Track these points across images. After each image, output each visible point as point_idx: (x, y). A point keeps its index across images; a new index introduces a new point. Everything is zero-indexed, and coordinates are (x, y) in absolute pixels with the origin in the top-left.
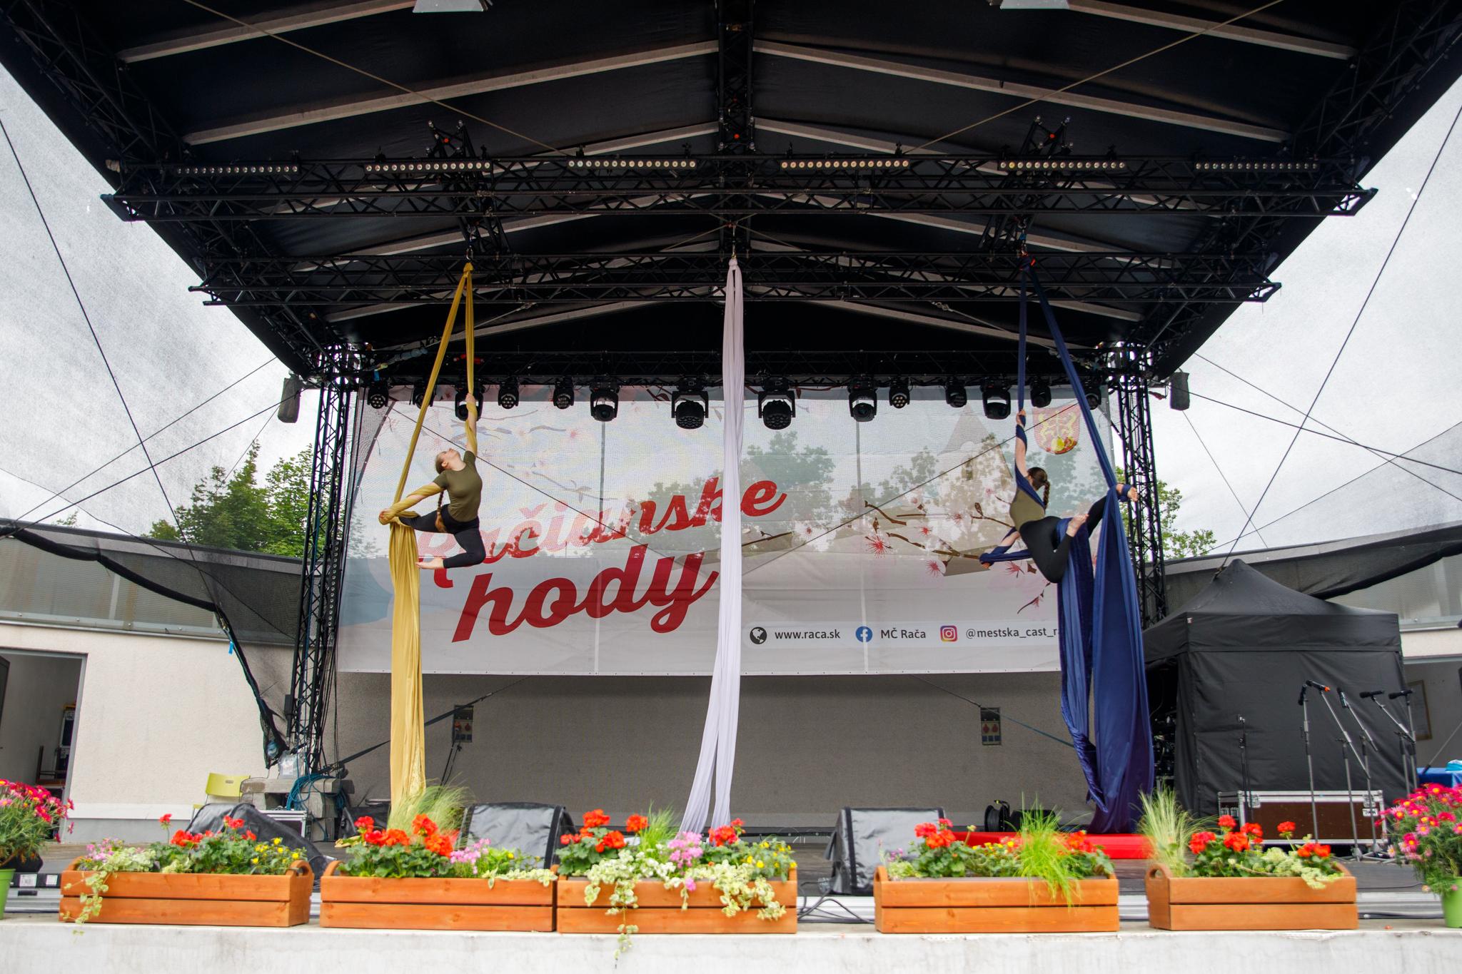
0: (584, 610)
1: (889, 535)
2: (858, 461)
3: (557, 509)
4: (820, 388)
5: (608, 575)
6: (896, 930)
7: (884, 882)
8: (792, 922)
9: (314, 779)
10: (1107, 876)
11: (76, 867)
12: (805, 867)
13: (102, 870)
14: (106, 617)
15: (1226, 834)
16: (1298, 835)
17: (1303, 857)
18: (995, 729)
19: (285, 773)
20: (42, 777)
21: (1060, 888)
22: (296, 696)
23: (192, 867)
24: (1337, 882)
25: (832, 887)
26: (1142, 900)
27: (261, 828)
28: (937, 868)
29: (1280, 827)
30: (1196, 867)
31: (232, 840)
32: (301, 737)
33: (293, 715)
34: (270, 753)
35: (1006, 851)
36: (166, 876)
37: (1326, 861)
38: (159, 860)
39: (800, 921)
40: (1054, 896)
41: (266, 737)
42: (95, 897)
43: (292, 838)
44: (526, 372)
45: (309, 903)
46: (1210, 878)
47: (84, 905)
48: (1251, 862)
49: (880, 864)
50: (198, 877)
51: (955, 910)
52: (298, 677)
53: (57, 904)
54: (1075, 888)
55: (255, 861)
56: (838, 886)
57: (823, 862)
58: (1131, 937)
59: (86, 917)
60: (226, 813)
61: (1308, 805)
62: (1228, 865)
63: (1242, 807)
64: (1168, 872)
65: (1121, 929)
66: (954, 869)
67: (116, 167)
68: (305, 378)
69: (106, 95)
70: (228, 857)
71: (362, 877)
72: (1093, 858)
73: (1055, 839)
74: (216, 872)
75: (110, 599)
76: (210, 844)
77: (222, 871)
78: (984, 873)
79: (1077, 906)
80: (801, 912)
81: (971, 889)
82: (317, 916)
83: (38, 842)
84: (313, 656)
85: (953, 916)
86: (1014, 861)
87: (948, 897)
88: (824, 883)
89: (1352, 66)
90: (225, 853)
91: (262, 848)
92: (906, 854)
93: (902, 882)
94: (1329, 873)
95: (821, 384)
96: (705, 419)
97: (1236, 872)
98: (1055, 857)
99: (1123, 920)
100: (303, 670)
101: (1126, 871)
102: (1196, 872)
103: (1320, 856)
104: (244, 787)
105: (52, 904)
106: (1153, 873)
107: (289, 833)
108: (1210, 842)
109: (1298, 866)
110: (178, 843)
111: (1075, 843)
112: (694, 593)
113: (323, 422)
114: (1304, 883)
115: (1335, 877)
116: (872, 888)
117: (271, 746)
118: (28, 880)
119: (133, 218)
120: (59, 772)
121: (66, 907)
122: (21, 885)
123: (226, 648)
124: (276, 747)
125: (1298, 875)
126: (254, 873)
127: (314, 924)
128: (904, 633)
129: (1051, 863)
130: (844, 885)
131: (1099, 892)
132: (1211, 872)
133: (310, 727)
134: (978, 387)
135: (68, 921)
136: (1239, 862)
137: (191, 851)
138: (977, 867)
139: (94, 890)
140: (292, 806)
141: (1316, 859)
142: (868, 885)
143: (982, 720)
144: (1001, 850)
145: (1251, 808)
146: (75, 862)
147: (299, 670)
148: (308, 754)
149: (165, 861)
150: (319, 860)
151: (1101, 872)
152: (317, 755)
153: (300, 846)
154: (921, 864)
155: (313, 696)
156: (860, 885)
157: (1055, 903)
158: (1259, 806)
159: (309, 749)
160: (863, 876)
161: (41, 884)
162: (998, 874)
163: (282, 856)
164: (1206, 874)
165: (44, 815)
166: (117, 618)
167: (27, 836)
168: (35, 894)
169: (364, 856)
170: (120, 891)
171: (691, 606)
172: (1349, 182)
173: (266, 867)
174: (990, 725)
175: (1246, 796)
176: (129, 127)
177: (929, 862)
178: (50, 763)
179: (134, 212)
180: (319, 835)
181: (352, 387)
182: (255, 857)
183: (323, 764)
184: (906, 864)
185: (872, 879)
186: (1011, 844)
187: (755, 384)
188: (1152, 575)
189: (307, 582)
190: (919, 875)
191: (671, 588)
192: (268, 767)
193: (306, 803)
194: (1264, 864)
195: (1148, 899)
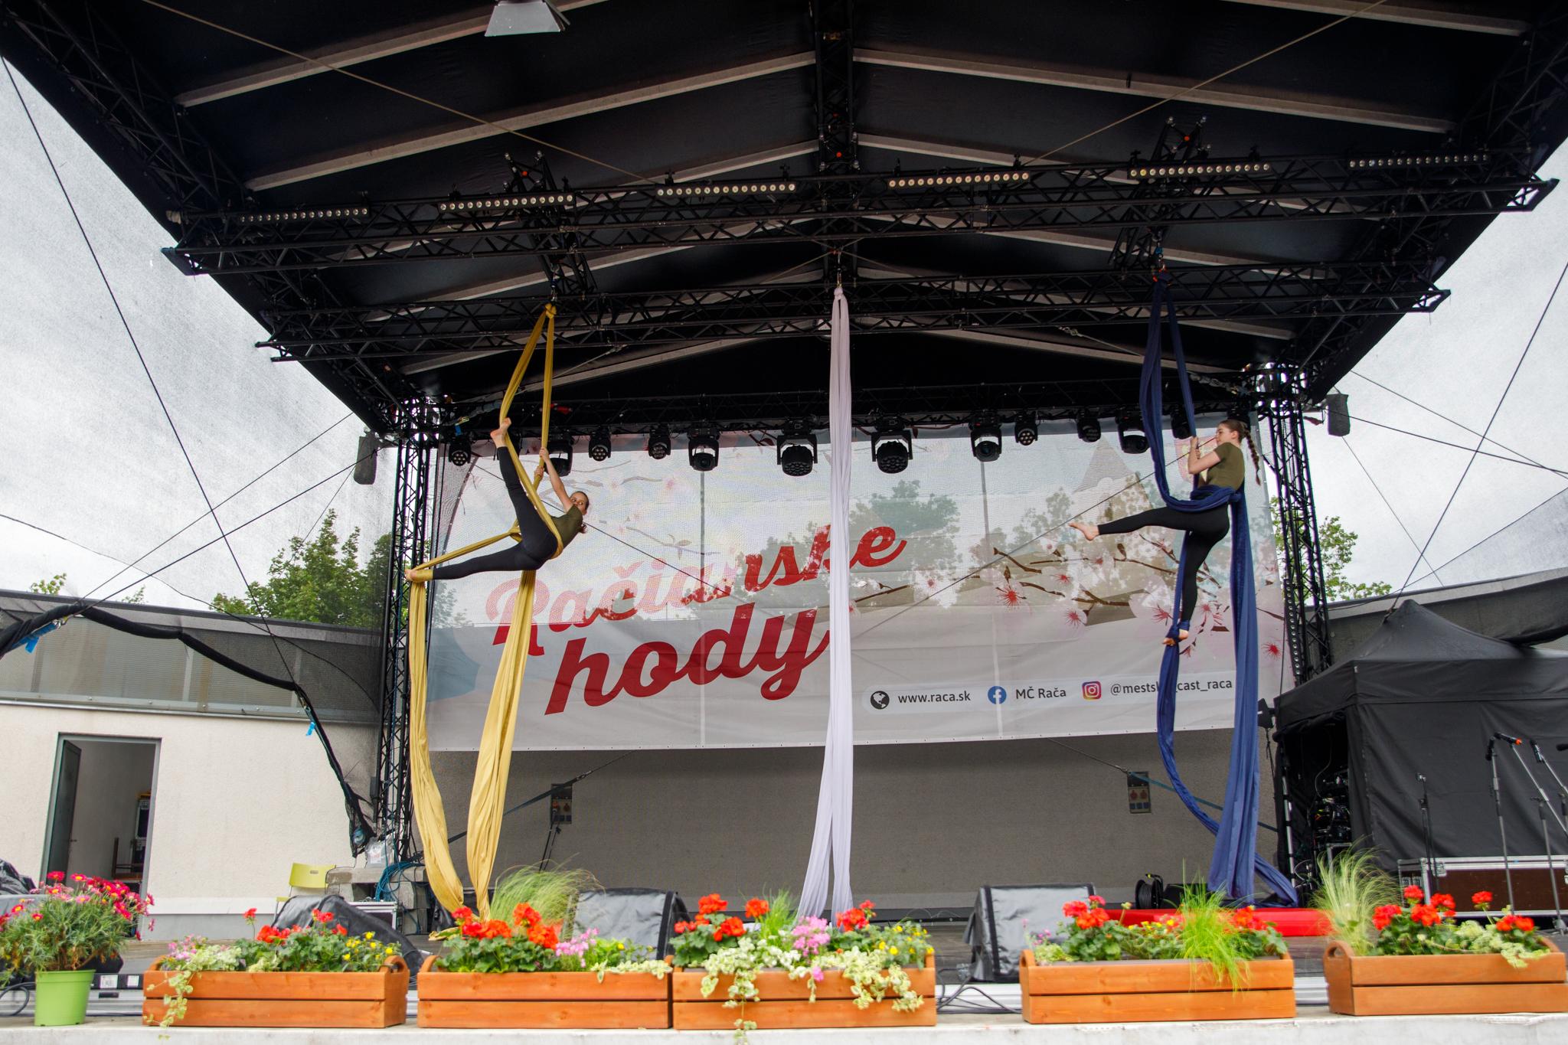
0: (687, 677)
1: (1023, 584)
2: (985, 502)
3: (654, 567)
4: (938, 426)
5: (713, 637)
6: (1047, 1020)
7: (1031, 967)
8: (931, 1013)
9: (403, 868)
10: (1281, 956)
11: (159, 966)
12: (941, 952)
13: (185, 969)
14: (179, 699)
15: (1414, 908)
16: (1497, 905)
17: (1502, 931)
18: (1144, 795)
19: (373, 861)
20: (118, 871)
21: (1227, 971)
22: (382, 778)
23: (280, 965)
24: (1543, 960)
25: (972, 973)
26: (1321, 982)
27: (352, 922)
28: (1090, 951)
29: (1474, 898)
30: (1380, 945)
31: (321, 935)
32: (389, 822)
33: (379, 799)
34: (356, 840)
35: (1165, 931)
36: (253, 976)
37: (1529, 935)
38: (245, 958)
39: (939, 1012)
40: (1220, 980)
41: (352, 823)
42: (180, 999)
43: (385, 932)
44: (618, 420)
45: (405, 1001)
46: (1397, 957)
47: (167, 1008)
48: (1444, 938)
49: (1026, 947)
50: (287, 976)
51: (1111, 997)
52: (383, 757)
53: (140, 1007)
54: (1243, 969)
55: (347, 957)
56: (979, 973)
57: (962, 946)
58: (1310, 1024)
59: (171, 1021)
60: (314, 906)
61: (1501, 872)
62: (1417, 942)
63: (1425, 876)
64: (1349, 951)
65: (1298, 1015)
66: (1109, 951)
67: (176, 218)
68: (382, 434)
69: (164, 143)
70: (318, 954)
71: (461, 972)
72: (1265, 937)
73: (1220, 916)
74: (305, 970)
75: (182, 679)
76: (298, 940)
77: (312, 969)
78: (1142, 955)
79: (1246, 990)
80: (940, 1001)
81: (1128, 974)
82: (414, 1016)
83: (117, 941)
84: (399, 734)
85: (1109, 1003)
86: (1175, 941)
87: (1103, 982)
88: (964, 969)
89: (1525, 43)
90: (314, 949)
91: (353, 943)
92: (1053, 936)
93: (1051, 966)
94: (1534, 949)
95: (939, 421)
96: (814, 465)
97: (1427, 950)
98: (1221, 936)
99: (1300, 1004)
100: (388, 750)
101: (1299, 950)
102: (1381, 950)
103: (1523, 930)
104: (330, 877)
105: (135, 1007)
106: (1332, 952)
107: (379, 925)
108: (1396, 916)
109: (1497, 941)
110: (264, 939)
111: (1243, 920)
112: (807, 655)
113: (402, 482)
114: (1504, 961)
115: (1539, 954)
116: (1017, 973)
117: (358, 833)
118: (109, 981)
119: (196, 272)
120: (136, 865)
121: (149, 1010)
122: (102, 986)
123: (305, 729)
124: (363, 834)
125: (1498, 951)
126: (346, 971)
127: (411, 1024)
128: (1041, 692)
129: (1216, 942)
130: (986, 971)
131: (1271, 974)
132: (1398, 950)
133: (398, 811)
134: (1113, 419)
135: (152, 1025)
136: (1429, 938)
137: (278, 947)
138: (1134, 949)
139: (178, 991)
140: (381, 897)
141: (1518, 933)
142: (1012, 971)
143: (1129, 785)
144: (1160, 929)
145: (1437, 877)
146: (157, 961)
147: (384, 750)
148: (396, 840)
149: (251, 959)
150: (414, 955)
151: (1272, 952)
152: (406, 842)
153: (394, 940)
154: (1072, 947)
155: (401, 777)
156: (1004, 971)
157: (1220, 987)
158: (1445, 875)
159: (397, 835)
160: (1006, 961)
161: (122, 985)
162: (1157, 956)
163: (376, 951)
164: (1392, 952)
165: (123, 912)
166: (190, 700)
167: (106, 934)
168: (117, 996)
169: (463, 950)
170: (205, 992)
171: (804, 671)
172: (1524, 173)
173: (358, 963)
174: (1138, 791)
175: (1429, 863)
176: (190, 176)
177: (1080, 944)
178: (126, 856)
179: (196, 265)
180: (411, 928)
181: (433, 443)
182: (347, 953)
183: (413, 851)
184: (1054, 947)
185: (1017, 964)
186: (1171, 923)
187: (867, 425)
188: (1314, 620)
189: (390, 656)
190: (1070, 959)
191: (781, 650)
192: (355, 855)
193: (396, 893)
194: (1459, 939)
195: (1327, 981)
